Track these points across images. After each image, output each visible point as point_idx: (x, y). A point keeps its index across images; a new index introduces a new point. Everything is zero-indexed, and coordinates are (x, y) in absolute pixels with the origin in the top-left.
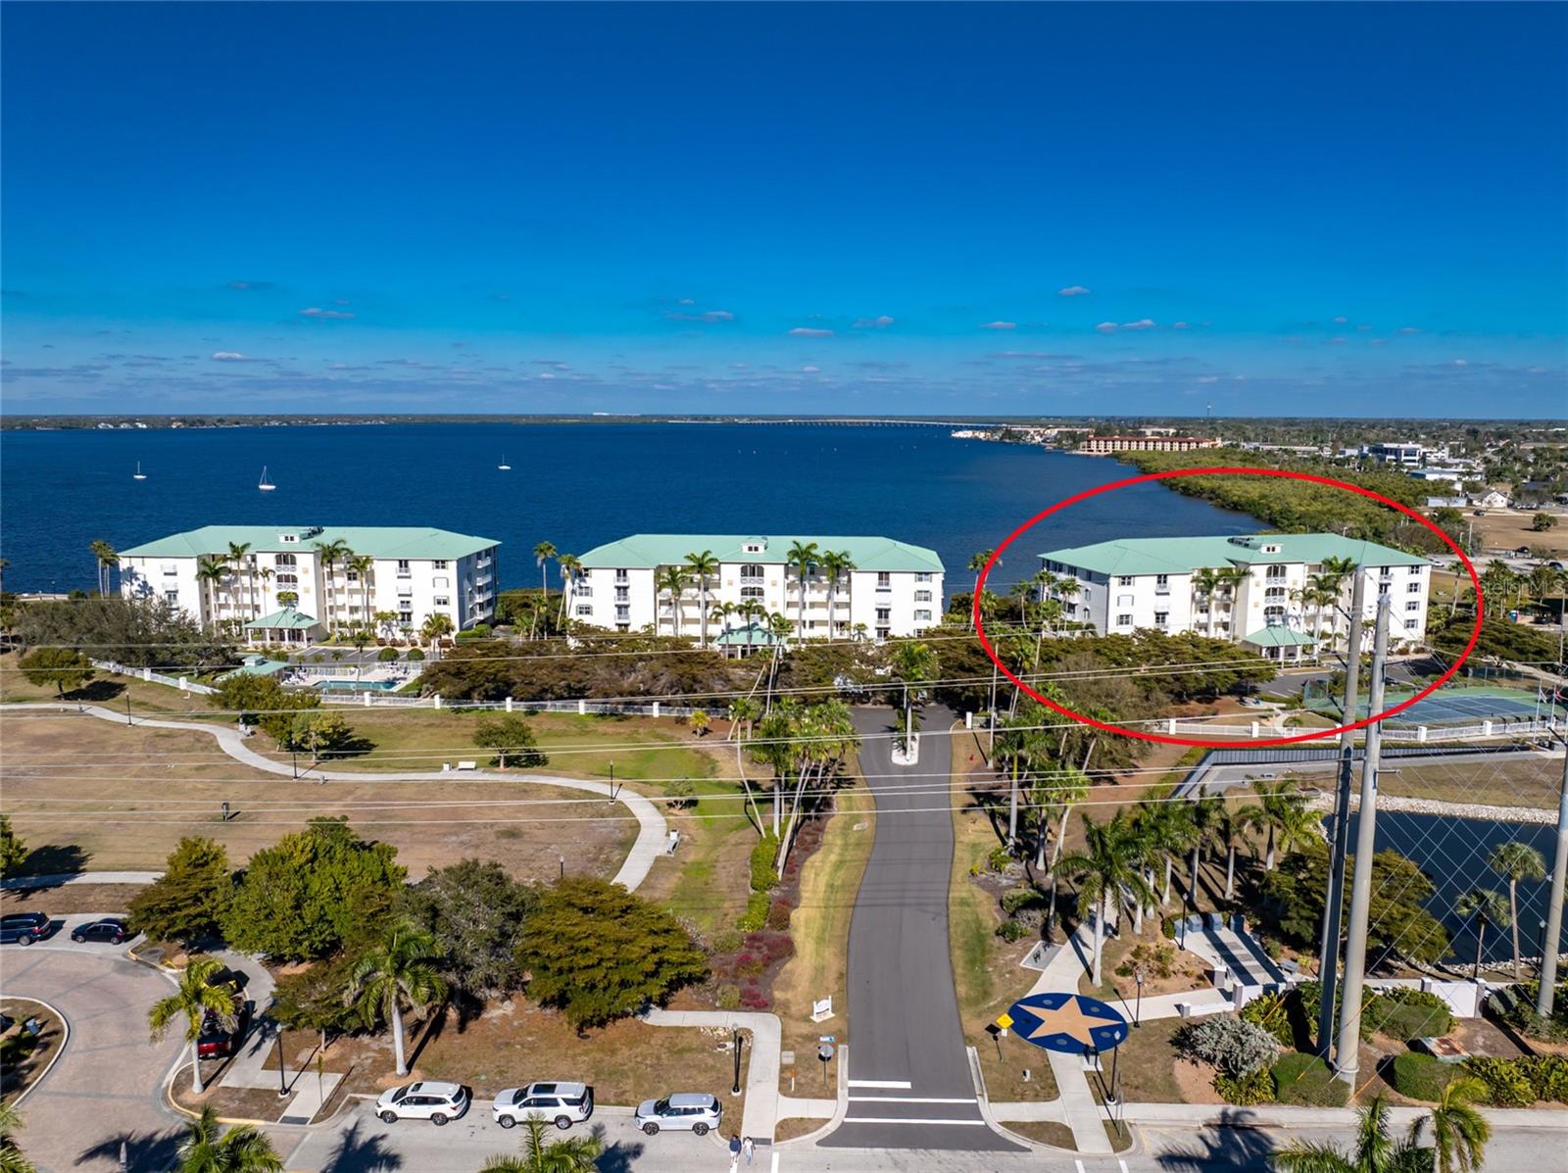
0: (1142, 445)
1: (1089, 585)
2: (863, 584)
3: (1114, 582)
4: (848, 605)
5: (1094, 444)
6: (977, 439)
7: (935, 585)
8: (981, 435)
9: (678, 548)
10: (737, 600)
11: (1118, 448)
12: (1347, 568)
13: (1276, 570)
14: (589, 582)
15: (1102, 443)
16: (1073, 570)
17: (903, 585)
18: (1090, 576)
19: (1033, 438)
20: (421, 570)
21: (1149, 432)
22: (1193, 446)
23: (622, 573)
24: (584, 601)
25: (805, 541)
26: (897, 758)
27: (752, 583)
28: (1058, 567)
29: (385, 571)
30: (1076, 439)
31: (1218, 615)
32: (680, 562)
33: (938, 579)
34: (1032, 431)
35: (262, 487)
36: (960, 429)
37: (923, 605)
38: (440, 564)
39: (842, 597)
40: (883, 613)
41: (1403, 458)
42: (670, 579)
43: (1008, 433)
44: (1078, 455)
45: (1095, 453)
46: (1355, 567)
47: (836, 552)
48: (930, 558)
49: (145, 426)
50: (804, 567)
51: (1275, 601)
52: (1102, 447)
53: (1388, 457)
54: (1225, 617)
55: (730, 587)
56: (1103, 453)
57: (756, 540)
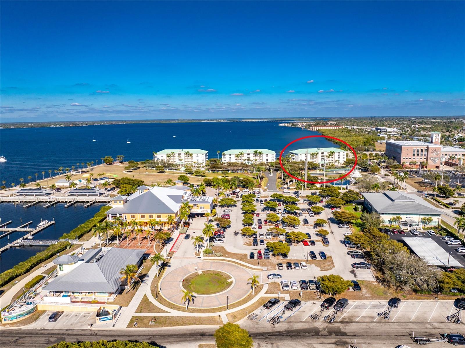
0: (325, 128)
1: (296, 156)
2: (264, 156)
3: (299, 155)
4: (262, 159)
5: (313, 128)
6: (285, 126)
7: (274, 156)
8: (286, 125)
9: (238, 151)
10: (247, 159)
11: (319, 129)
12: (333, 153)
13: (323, 153)
14: (225, 156)
15: (315, 127)
16: (294, 153)
17: (270, 156)
18: (296, 154)
19: (299, 126)
20: (200, 155)
21: (329, 124)
22: (337, 128)
23: (230, 155)
24: (225, 159)
25: (256, 150)
26: (270, 175)
27: (249, 156)
28: (292, 153)
29: (195, 156)
30: (310, 126)
31: (314, 160)
32: (238, 153)
33: (275, 155)
34: (299, 124)
35: (128, 143)
36: (281, 123)
37: (273, 159)
38: (203, 154)
39: (261, 158)
40: (267, 160)
41: (382, 131)
42: (237, 156)
43: (293, 125)
44: (310, 131)
45: (314, 130)
46: (335, 152)
47: (260, 151)
48: (274, 152)
49: (63, 126)
50: (256, 154)
51: (323, 157)
52: (315, 129)
53: (379, 131)
54: (315, 160)
55: (246, 157)
56: (316, 130)
57: (249, 150)
